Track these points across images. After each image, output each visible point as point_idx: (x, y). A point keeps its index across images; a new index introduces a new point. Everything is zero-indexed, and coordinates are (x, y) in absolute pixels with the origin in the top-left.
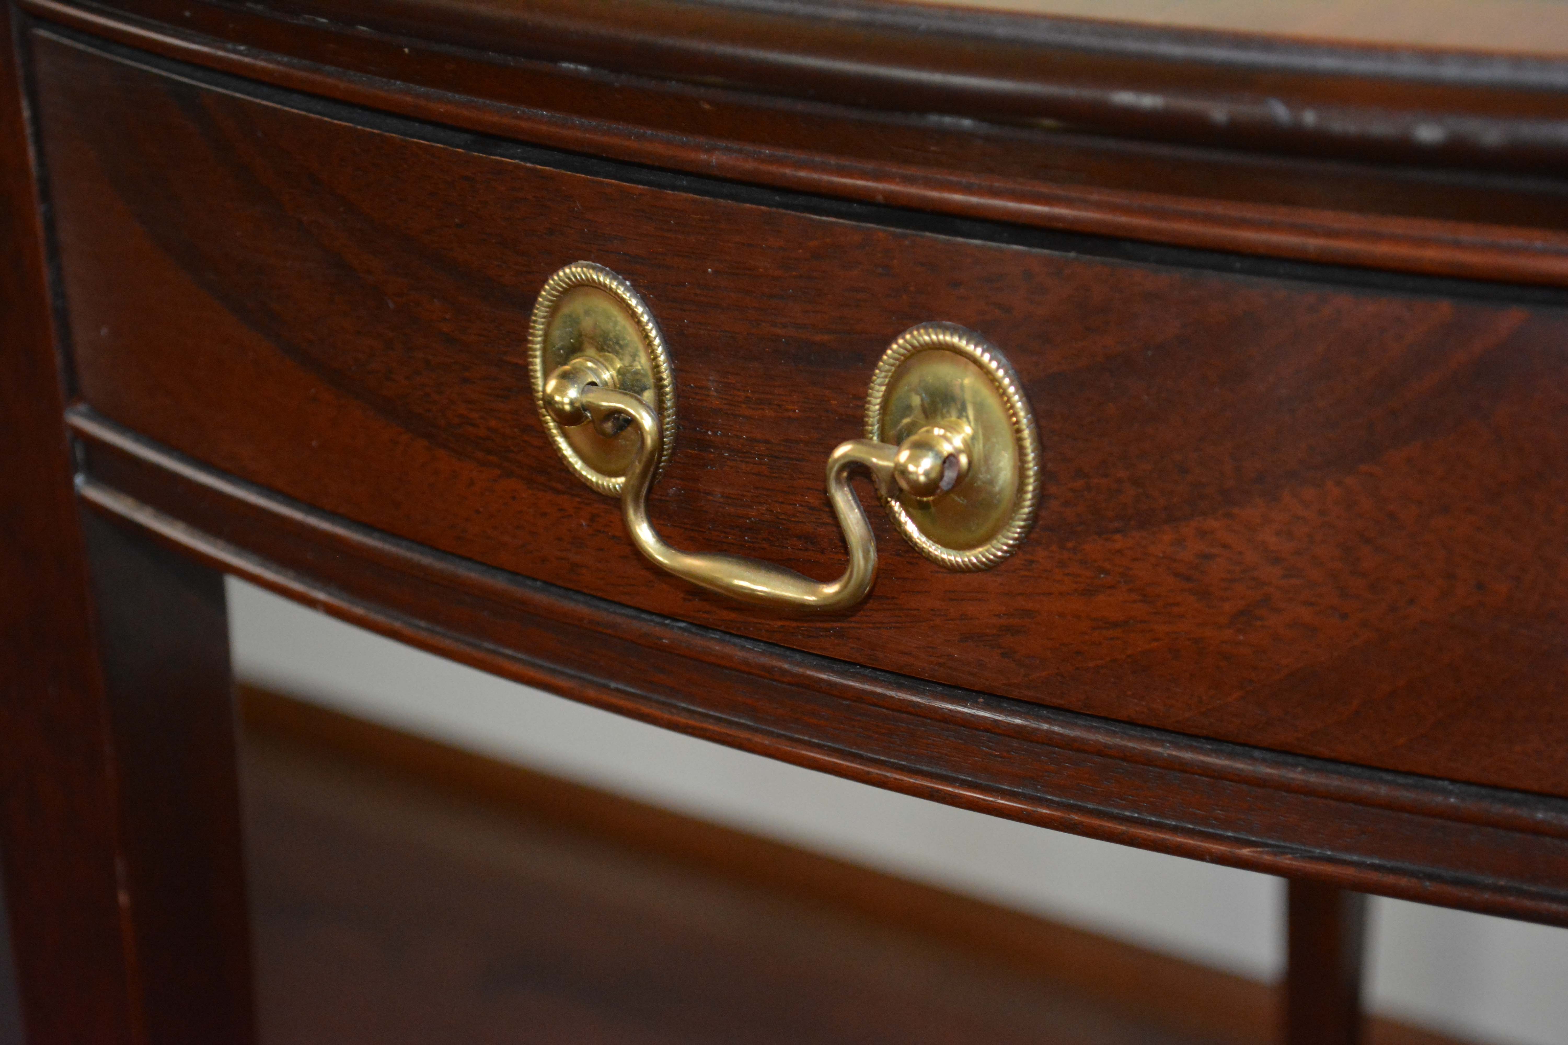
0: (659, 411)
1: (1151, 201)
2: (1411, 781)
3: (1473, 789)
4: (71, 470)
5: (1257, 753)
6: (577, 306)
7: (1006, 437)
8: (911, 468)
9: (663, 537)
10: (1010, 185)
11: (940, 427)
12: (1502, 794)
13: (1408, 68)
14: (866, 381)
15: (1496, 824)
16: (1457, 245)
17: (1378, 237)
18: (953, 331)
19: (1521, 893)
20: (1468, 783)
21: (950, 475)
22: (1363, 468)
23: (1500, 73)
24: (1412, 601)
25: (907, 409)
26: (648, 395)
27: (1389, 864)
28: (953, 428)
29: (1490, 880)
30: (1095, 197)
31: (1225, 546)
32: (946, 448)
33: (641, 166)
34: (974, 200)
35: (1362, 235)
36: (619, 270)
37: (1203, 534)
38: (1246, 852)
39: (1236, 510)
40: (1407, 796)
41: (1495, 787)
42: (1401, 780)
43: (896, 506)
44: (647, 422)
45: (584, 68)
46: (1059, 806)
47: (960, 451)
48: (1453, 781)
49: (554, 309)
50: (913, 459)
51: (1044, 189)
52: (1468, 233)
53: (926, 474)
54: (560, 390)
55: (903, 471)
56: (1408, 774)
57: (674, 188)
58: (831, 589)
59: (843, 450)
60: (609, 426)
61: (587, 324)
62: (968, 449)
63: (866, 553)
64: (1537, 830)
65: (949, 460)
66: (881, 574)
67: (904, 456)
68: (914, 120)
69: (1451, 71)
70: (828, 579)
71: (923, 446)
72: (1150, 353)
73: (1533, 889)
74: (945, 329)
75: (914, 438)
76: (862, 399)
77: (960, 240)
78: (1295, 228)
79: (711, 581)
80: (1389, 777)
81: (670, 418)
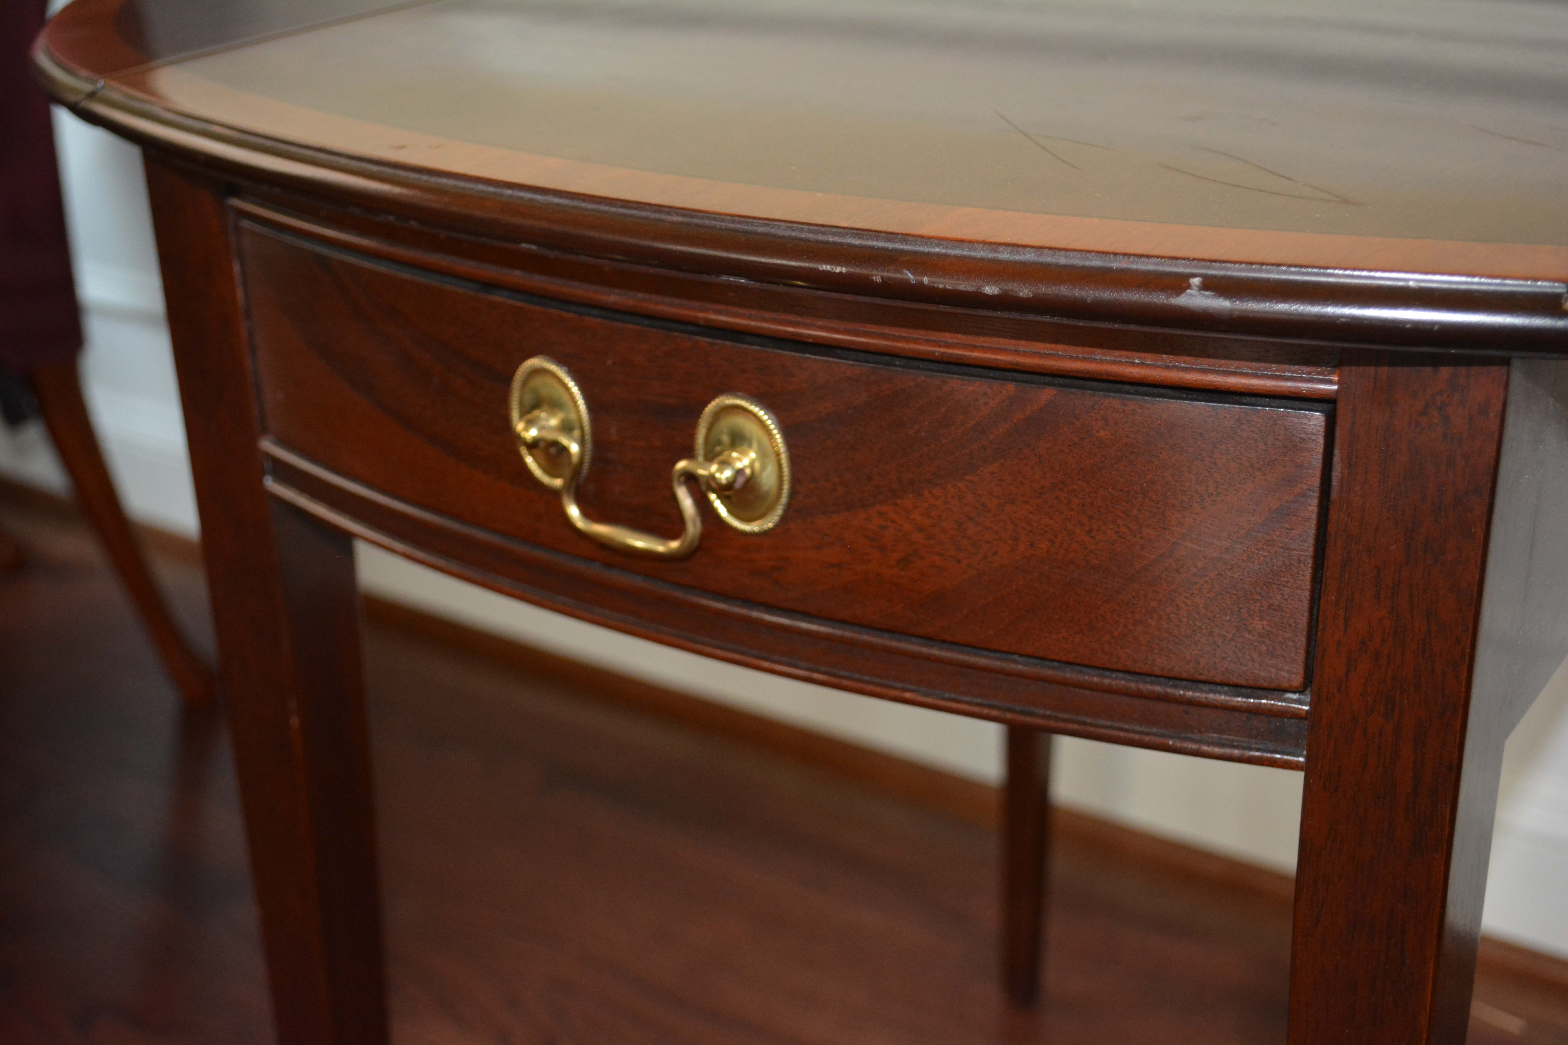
0: (582, 443)
1: (851, 326)
2: (997, 655)
3: (1031, 660)
4: (263, 474)
5: (913, 639)
6: (537, 381)
7: (773, 458)
8: (718, 475)
9: (586, 513)
10: (774, 315)
11: (737, 452)
12: (1047, 663)
13: (981, 253)
14: (694, 426)
15: (1043, 679)
16: (1017, 352)
17: (974, 347)
18: (743, 398)
19: (1058, 719)
20: (1028, 656)
21: (740, 481)
22: (967, 477)
23: (1029, 256)
24: (996, 553)
25: (719, 442)
26: (577, 433)
27: (985, 702)
28: (744, 453)
29: (1041, 712)
30: (819, 323)
31: (893, 521)
32: (739, 465)
33: (572, 303)
34: (753, 323)
35: (965, 346)
36: (561, 361)
37: (881, 514)
38: (908, 695)
39: (898, 501)
40: (998, 664)
41: (1043, 659)
42: (992, 655)
43: (713, 497)
44: (574, 448)
45: (534, 247)
46: (807, 669)
47: (745, 467)
48: (1021, 655)
49: (525, 383)
50: (720, 470)
51: (792, 318)
52: (1023, 345)
53: (727, 479)
54: (526, 429)
55: (712, 477)
56: (995, 651)
57: (589, 315)
58: (674, 545)
59: (682, 465)
60: (553, 450)
61: (545, 392)
62: (752, 466)
63: (694, 524)
64: (1065, 683)
65: (740, 472)
66: (704, 536)
67: (714, 468)
68: (713, 279)
69: (1004, 255)
70: (674, 537)
71: (725, 464)
72: (850, 411)
73: (1065, 716)
74: (738, 397)
75: (721, 458)
76: (692, 436)
77: (746, 346)
78: (928, 342)
79: (610, 539)
80: (985, 653)
81: (589, 446)
